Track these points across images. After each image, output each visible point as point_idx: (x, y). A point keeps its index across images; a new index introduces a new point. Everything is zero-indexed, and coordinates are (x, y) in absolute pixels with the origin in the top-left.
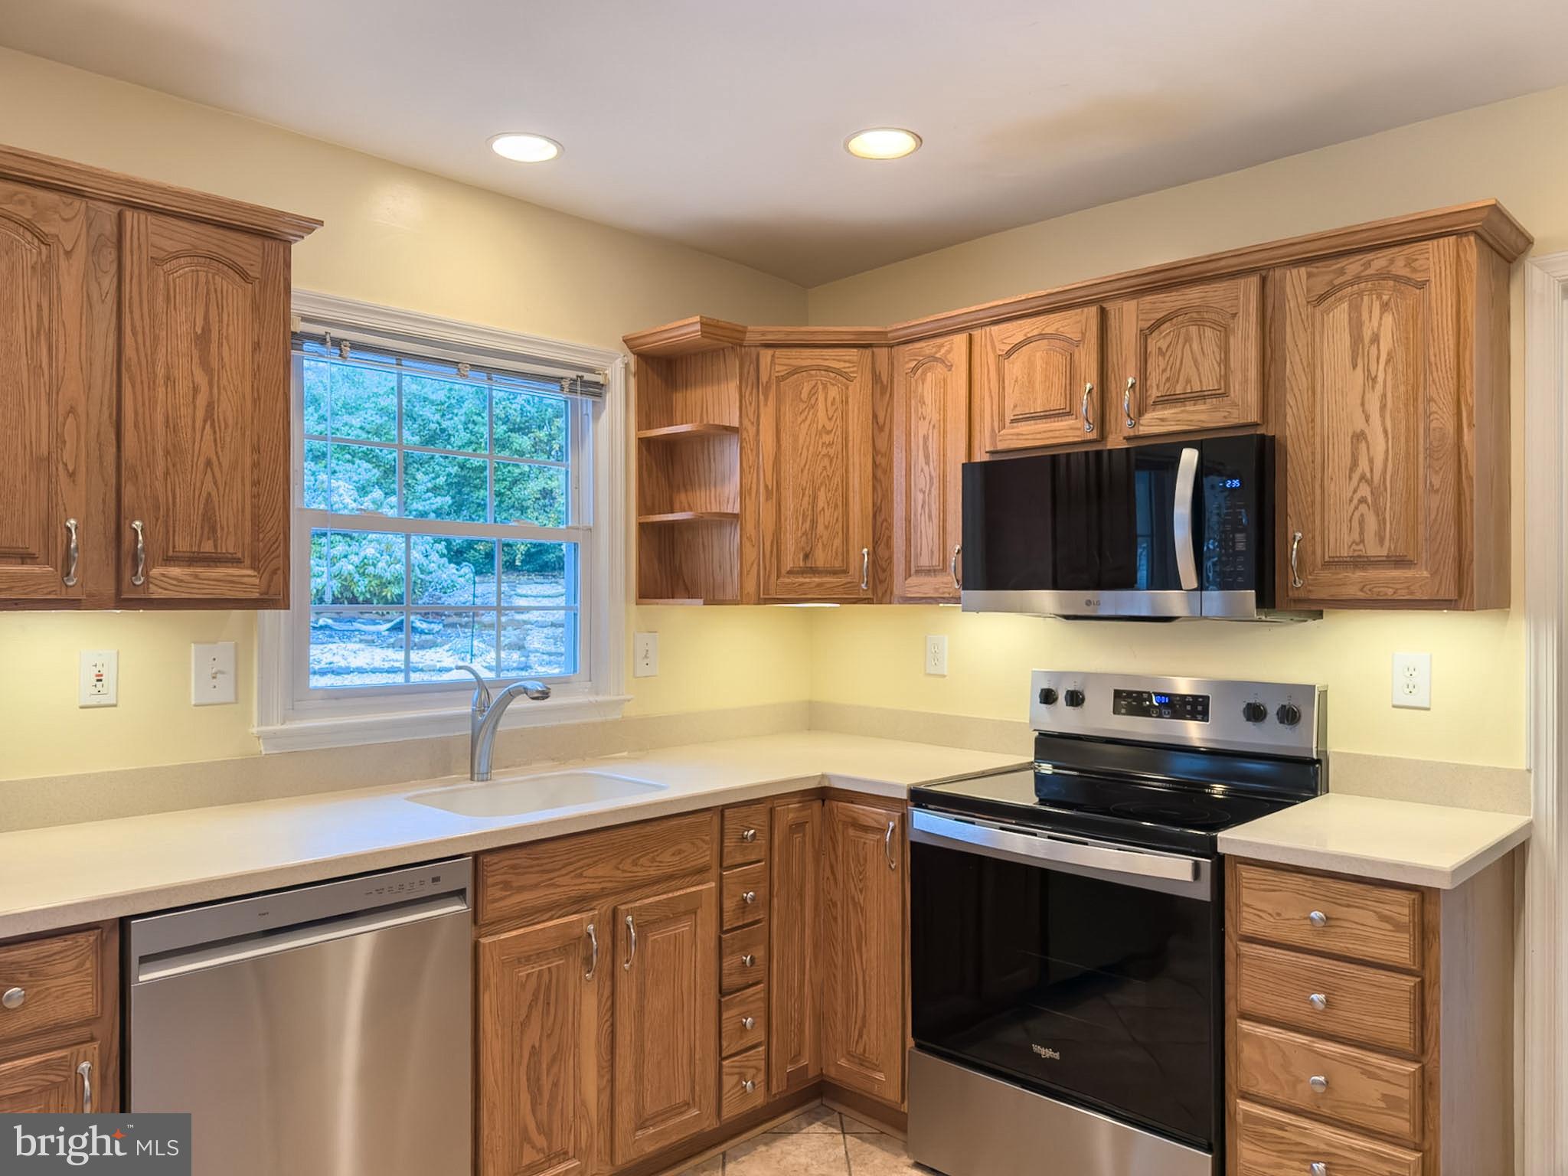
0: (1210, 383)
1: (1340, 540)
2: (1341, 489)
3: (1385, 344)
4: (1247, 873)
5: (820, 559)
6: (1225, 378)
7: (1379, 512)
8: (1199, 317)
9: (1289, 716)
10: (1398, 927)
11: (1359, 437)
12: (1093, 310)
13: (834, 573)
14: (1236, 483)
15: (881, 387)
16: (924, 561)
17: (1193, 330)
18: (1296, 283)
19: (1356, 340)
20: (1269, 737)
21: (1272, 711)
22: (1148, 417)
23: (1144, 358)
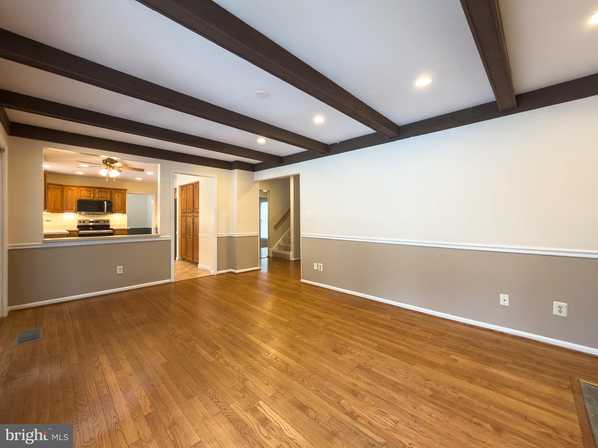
0: (105, 197)
1: (117, 209)
2: (117, 205)
3: (120, 196)
4: (115, 231)
5: (56, 208)
6: (107, 196)
7: (120, 207)
8: (104, 191)
9: (108, 222)
10: (126, 232)
11: (118, 202)
12: (93, 189)
13: (57, 209)
14: (109, 205)
15: (62, 191)
16: (69, 209)
17: (104, 193)
18: (113, 191)
19: (118, 196)
20: (106, 224)
21: (106, 222)
22: (99, 198)
23: (98, 194)
